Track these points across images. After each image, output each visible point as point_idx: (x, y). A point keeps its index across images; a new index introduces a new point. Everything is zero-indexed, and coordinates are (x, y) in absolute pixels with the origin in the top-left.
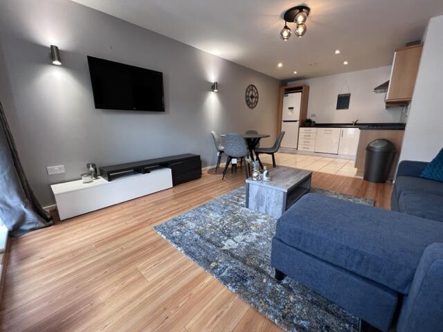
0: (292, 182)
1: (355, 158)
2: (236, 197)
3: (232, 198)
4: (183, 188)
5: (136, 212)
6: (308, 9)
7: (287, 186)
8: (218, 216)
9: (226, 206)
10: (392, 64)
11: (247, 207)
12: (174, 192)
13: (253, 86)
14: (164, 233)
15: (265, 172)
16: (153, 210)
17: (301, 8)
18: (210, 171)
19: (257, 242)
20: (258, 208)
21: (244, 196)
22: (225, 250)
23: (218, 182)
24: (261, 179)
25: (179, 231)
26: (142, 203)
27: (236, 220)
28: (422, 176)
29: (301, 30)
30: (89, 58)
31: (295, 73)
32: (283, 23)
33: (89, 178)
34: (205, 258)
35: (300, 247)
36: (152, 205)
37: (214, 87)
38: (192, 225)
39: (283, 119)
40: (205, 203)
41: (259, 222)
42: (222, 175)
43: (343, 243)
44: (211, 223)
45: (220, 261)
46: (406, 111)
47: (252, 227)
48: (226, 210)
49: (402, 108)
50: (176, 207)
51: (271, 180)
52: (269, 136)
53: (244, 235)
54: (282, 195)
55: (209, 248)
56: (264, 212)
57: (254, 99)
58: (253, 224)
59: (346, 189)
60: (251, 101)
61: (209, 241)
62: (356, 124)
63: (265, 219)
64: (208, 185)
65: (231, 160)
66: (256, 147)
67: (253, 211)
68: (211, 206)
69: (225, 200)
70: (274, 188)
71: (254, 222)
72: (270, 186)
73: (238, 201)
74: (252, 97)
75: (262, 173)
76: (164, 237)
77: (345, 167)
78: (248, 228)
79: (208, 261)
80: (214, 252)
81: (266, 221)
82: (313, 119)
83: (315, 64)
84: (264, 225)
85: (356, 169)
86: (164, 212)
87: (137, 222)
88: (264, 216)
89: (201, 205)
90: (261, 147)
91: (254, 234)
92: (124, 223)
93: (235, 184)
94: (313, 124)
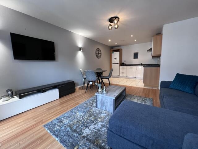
0: (117, 93)
1: (143, 79)
2: (91, 102)
3: (90, 103)
4: (65, 98)
5: (35, 116)
6: (119, 18)
7: (115, 96)
8: (81, 114)
9: (86, 107)
10: (152, 41)
11: (97, 107)
12: (60, 101)
13: (99, 49)
14: (49, 129)
15: (104, 89)
16: (46, 113)
17: (116, 18)
18: (80, 89)
19: (101, 129)
20: (102, 108)
21: (95, 101)
22: (83, 136)
23: (83, 94)
24: (103, 93)
25: (58, 126)
26: (40, 109)
27: (90, 116)
28: (170, 87)
29: (116, 26)
30: (11, 34)
31: (116, 44)
32: (109, 23)
33: (7, 98)
34: (72, 144)
35: (121, 135)
36: (46, 110)
37: (80, 49)
38: (66, 121)
39: (113, 63)
40: (75, 107)
41: (103, 115)
42: (85, 90)
43: (143, 133)
44: (77, 119)
45: (80, 144)
46: (160, 60)
47: (98, 119)
48: (86, 110)
49: (157, 58)
50: (60, 111)
51: (107, 93)
52: (106, 71)
53: (94, 124)
54: (112, 101)
55: (74, 136)
56: (105, 110)
57: (99, 55)
58: (99, 117)
59: (141, 94)
60: (98, 55)
61: (75, 131)
62: (141, 65)
63: (105, 113)
64: (78, 96)
65: (89, 83)
66: (101, 75)
67: (99, 109)
68: (79, 108)
69: (86, 104)
70: (109, 97)
71: (100, 116)
72: (107, 96)
73: (92, 104)
74: (99, 53)
75: (103, 89)
76: (49, 131)
77: (139, 83)
78: (97, 120)
79: (73, 145)
80: (77, 139)
81: (106, 115)
82: (125, 63)
83: (124, 40)
84: (105, 117)
85: (144, 84)
86: (52, 115)
87: (34, 123)
88: (105, 112)
89: (73, 108)
90: (103, 76)
91: (100, 123)
92: (26, 125)
93: (91, 94)
94: (125, 65)
